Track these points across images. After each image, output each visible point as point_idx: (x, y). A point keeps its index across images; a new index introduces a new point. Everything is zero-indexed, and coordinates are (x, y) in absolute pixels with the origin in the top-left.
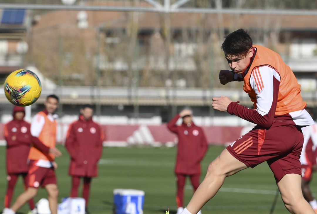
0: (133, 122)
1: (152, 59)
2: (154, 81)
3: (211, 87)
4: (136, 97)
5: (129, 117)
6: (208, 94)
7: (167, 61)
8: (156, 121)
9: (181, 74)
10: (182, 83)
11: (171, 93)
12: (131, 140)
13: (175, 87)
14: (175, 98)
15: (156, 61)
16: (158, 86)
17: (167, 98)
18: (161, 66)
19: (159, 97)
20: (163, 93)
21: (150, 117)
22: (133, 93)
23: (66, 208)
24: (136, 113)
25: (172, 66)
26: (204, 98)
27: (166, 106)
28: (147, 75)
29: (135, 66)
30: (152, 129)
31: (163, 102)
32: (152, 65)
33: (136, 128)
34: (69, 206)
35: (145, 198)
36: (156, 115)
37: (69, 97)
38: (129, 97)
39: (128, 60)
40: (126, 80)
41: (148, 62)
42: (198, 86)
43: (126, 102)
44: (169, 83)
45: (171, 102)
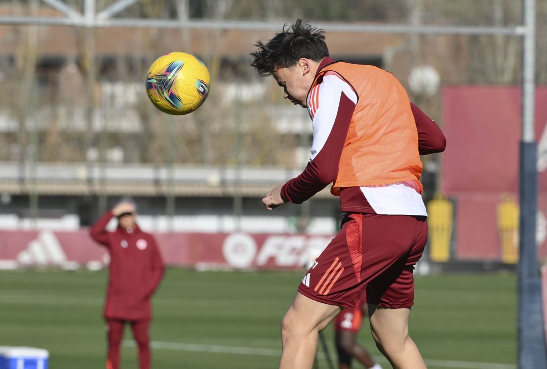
0: (27, 224)
1: (62, 111)
2: (66, 151)
3: (168, 162)
4: (34, 180)
5: (21, 216)
6: (163, 174)
7: (89, 115)
8: (70, 223)
9: (115, 139)
10: (116, 154)
11: (97, 173)
12: (25, 258)
13: (103, 161)
14: (103, 181)
15: (70, 115)
16: (72, 161)
17: (90, 181)
18: (78, 123)
19: (76, 181)
20: (81, 172)
21: (58, 217)
22: (28, 173)
24: (34, 209)
25: (98, 124)
26: (157, 182)
27: (87, 197)
28: (53, 139)
29: (32, 124)
30: (62, 238)
31: (82, 189)
32: (62, 123)
33: (34, 235)
35: (49, 362)
36: (70, 212)
38: (22, 181)
39: (18, 113)
40: (15, 150)
41: (54, 117)
42: (145, 160)
43: (15, 188)
44: (92, 154)
45: (97, 188)
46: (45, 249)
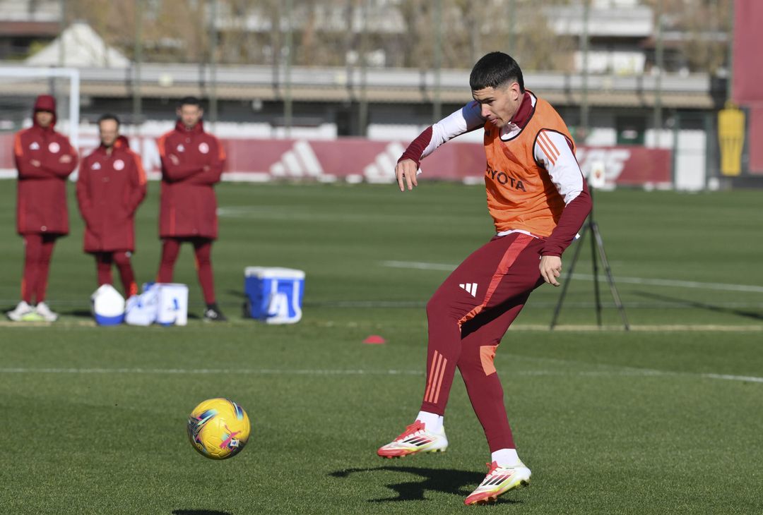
0: (281, 133)
1: (319, 10)
2: (323, 53)
3: (434, 67)
4: (288, 85)
5: (274, 125)
6: (430, 79)
7: (348, 14)
8: (328, 132)
9: (377, 40)
10: (378, 57)
11: (357, 78)
12: (278, 170)
13: (364, 65)
14: (363, 86)
15: (328, 14)
16: (330, 64)
17: (349, 86)
18: (337, 23)
19: (335, 86)
20: (341, 77)
21: (315, 126)
22: (282, 78)
23: (149, 303)
24: (288, 117)
25: (358, 25)
26: (423, 88)
27: (346, 103)
28: (310, 40)
29: (284, 24)
30: (319, 149)
31: (342, 95)
32: (319, 23)
33: (288, 145)
34: (157, 299)
35: (303, 283)
36: (327, 121)
37: (156, 83)
38: (275, 86)
39: (272, 13)
40: (268, 51)
41: (311, 16)
42: (408, 64)
43: (269, 94)
44: (352, 57)
45: (358, 94)
46: (300, 160)
